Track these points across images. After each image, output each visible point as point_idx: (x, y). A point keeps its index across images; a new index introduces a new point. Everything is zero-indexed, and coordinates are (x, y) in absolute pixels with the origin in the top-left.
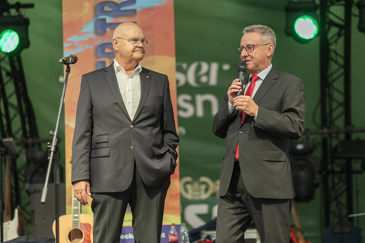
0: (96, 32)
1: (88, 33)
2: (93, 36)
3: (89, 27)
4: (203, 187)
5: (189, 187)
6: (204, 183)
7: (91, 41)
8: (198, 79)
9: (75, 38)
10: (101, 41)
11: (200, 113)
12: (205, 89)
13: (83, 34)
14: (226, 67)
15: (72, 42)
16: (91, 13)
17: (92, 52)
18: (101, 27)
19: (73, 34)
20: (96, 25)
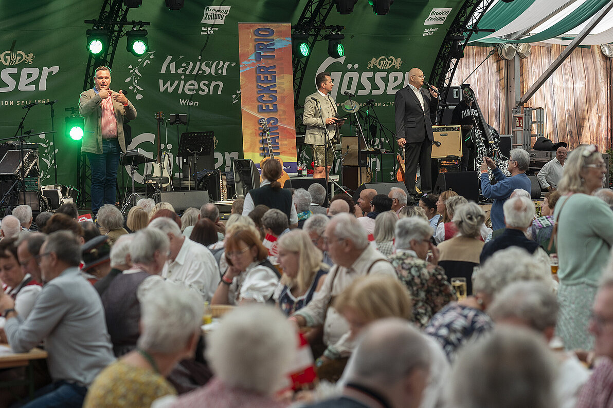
0: (256, 60)
1: (252, 60)
2: (254, 61)
3: (253, 57)
7: (253, 64)
8: (216, 72)
9: (245, 63)
10: (258, 65)
11: (211, 93)
12: (219, 77)
13: (249, 60)
16: (253, 49)
17: (254, 70)
18: (258, 57)
19: (245, 60)
20: (256, 55)
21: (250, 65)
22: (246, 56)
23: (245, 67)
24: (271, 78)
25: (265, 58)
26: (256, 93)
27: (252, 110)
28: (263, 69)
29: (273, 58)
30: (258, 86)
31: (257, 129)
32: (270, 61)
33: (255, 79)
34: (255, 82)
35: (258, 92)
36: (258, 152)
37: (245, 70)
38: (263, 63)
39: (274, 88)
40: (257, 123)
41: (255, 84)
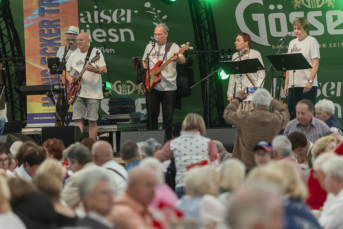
0: (39, 15)
1: (36, 15)
2: (38, 16)
3: (36, 12)
4: (129, 87)
5: (120, 86)
6: (129, 84)
7: (37, 19)
8: (119, 19)
9: (29, 18)
10: (42, 19)
11: (123, 40)
12: (124, 25)
13: (33, 15)
14: (136, 12)
15: (28, 19)
16: (37, 5)
17: (38, 25)
18: (42, 12)
19: (28, 15)
20: (39, 11)
21: (34, 20)
22: (30, 12)
23: (29, 22)
24: (55, 31)
25: (49, 13)
26: (39, 46)
27: (35, 63)
28: (47, 23)
29: (58, 12)
30: (42, 40)
31: (40, 80)
32: (54, 15)
33: (38, 33)
34: (39, 36)
35: (41, 45)
36: (40, 102)
37: (29, 25)
38: (47, 17)
39: (58, 40)
40: (40, 75)
41: (39, 38)
